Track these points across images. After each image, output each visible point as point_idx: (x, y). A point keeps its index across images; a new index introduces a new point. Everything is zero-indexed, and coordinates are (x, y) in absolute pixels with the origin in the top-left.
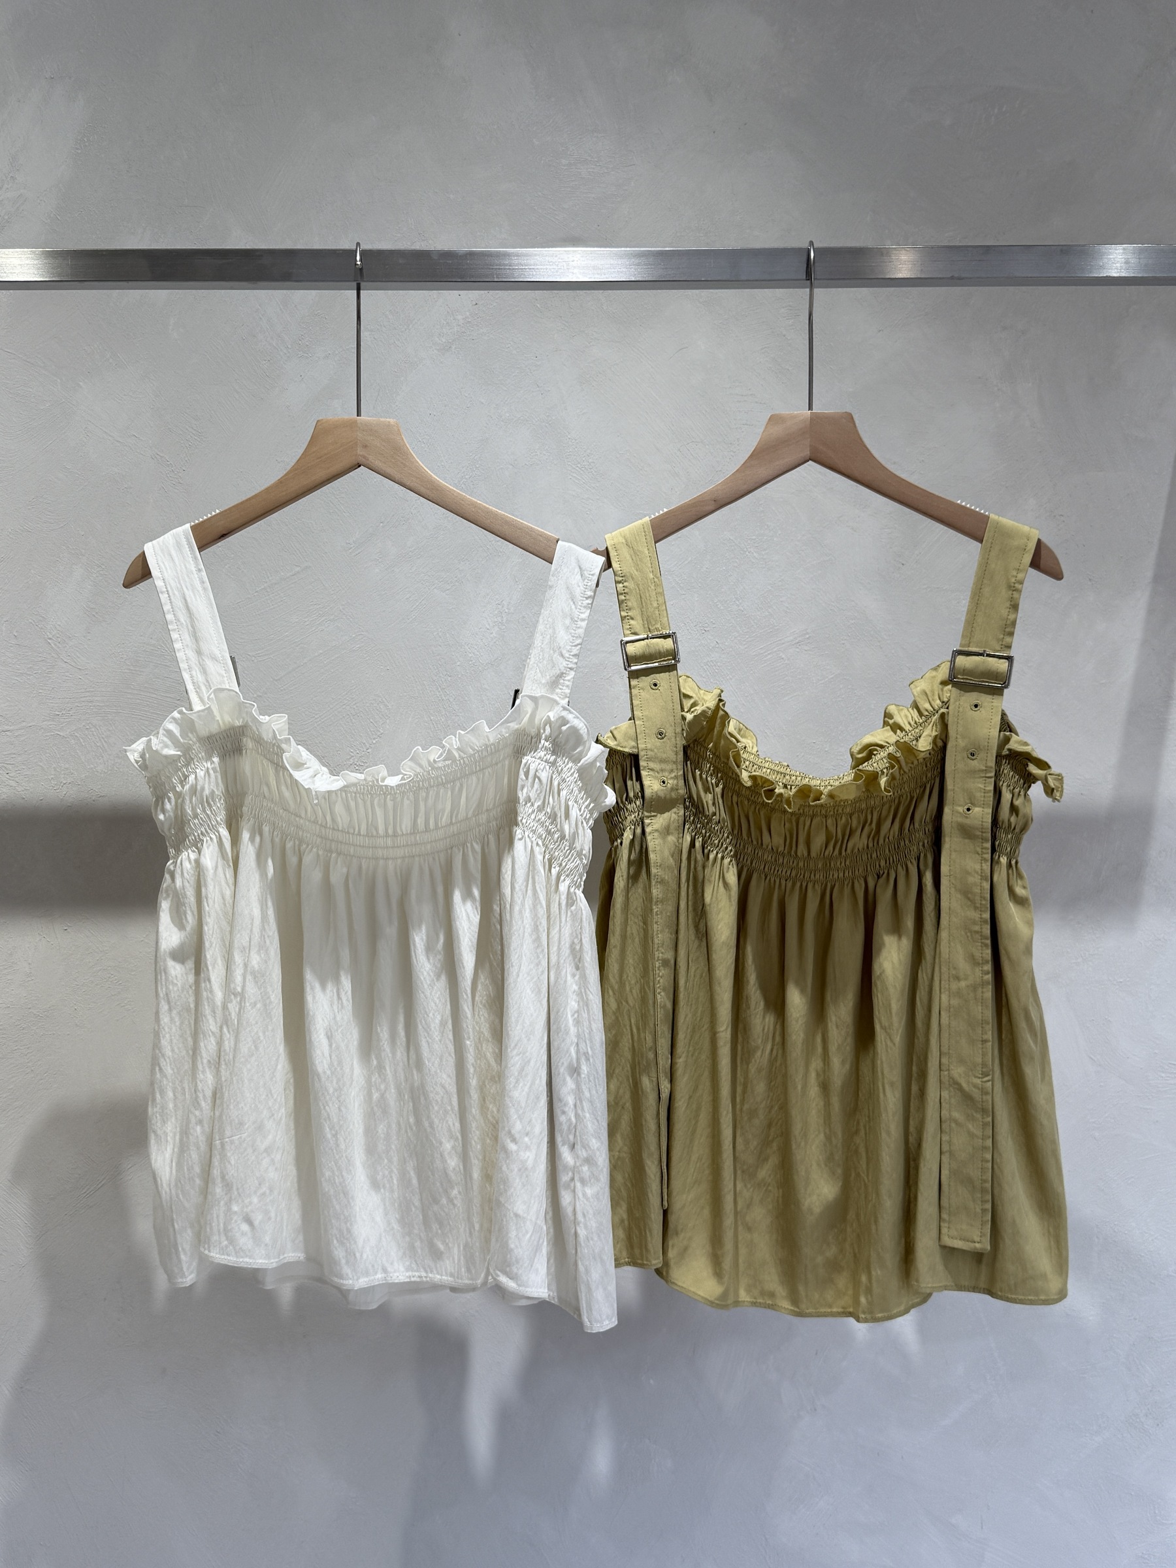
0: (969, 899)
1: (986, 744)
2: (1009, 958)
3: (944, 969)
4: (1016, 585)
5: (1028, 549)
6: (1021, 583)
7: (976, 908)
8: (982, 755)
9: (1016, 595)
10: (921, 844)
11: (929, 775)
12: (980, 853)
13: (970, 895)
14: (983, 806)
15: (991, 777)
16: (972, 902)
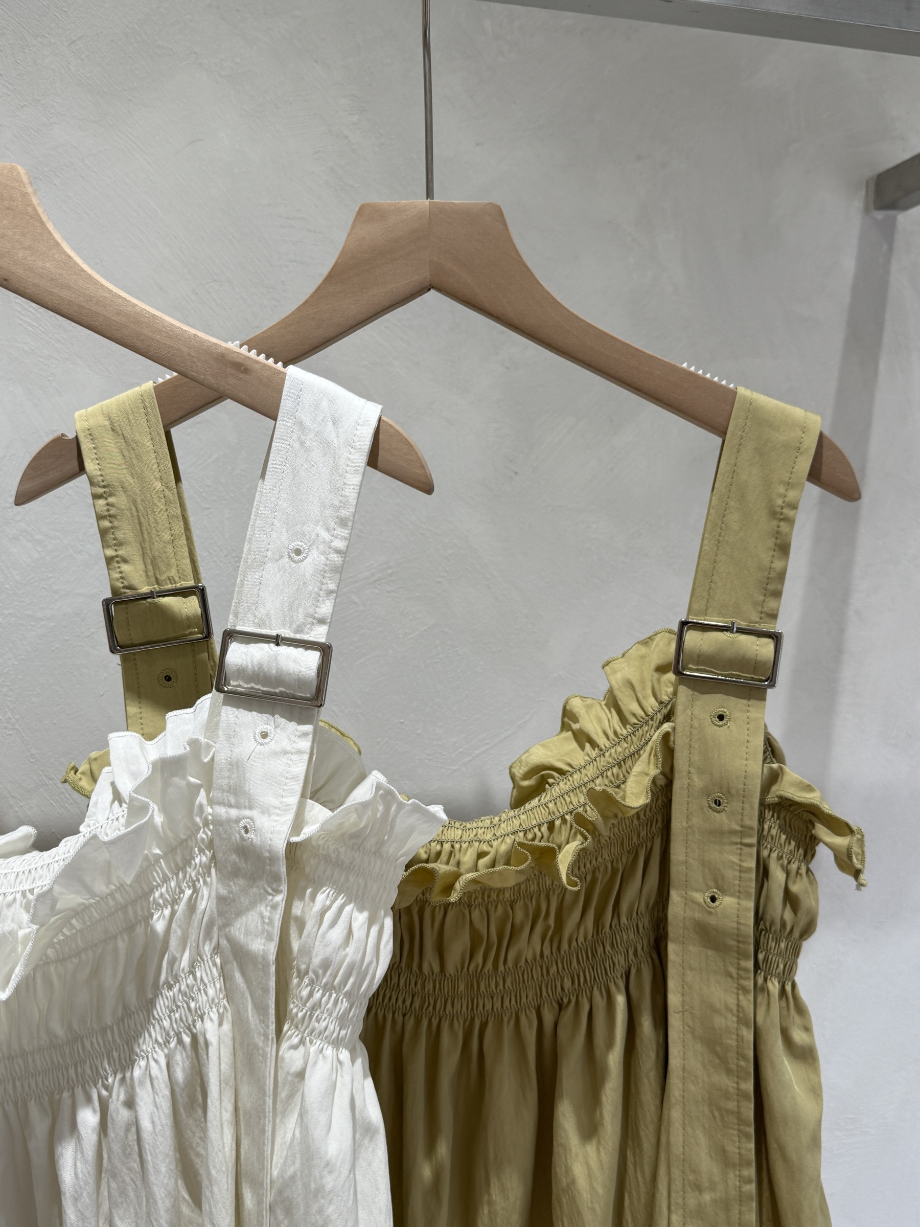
0: (716, 1054)
1: (741, 786)
2: (785, 1157)
3: (676, 1172)
4: (785, 511)
5: (804, 447)
6: (794, 506)
7: (729, 1071)
8: (736, 805)
9: (784, 527)
10: (631, 952)
11: (643, 834)
12: (735, 975)
13: (718, 1049)
14: (739, 894)
15: (750, 845)
16: (724, 1061)
